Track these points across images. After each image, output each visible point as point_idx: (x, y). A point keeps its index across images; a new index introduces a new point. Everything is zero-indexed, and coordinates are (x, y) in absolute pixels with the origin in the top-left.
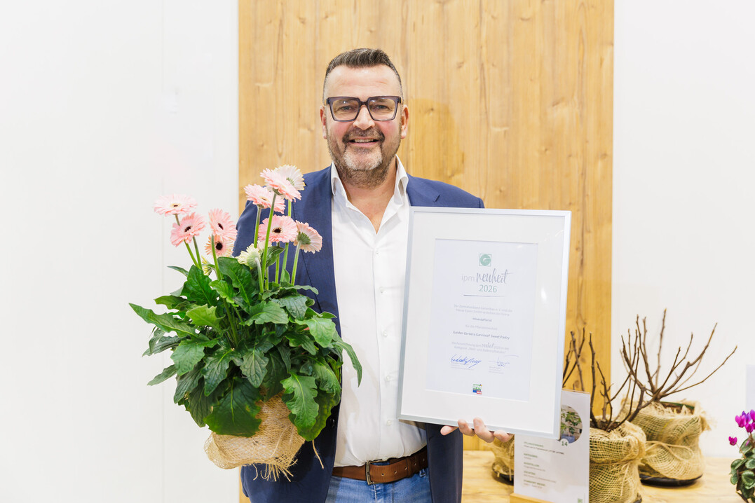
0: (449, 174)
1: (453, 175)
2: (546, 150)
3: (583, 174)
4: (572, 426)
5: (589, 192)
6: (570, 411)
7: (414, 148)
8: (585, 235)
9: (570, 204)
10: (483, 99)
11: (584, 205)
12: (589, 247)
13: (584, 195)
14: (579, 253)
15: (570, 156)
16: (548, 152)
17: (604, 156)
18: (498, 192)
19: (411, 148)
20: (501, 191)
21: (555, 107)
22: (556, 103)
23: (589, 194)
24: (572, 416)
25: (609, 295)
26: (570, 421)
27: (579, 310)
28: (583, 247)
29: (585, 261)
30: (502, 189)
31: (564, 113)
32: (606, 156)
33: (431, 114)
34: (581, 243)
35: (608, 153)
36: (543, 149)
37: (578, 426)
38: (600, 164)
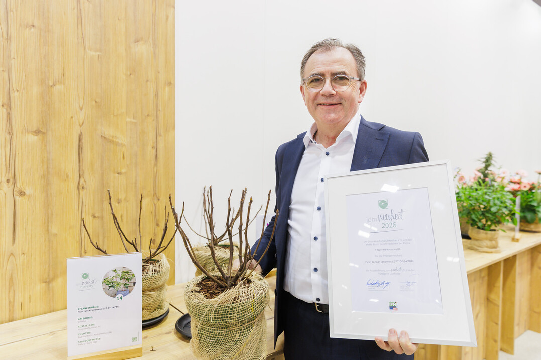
0: (51, 84)
1: (54, 85)
2: (130, 74)
3: (156, 95)
4: (127, 282)
5: (160, 108)
6: (124, 270)
7: (15, 57)
8: (158, 138)
9: (148, 115)
10: (80, 26)
11: (157, 117)
12: (161, 146)
13: (157, 110)
14: (154, 151)
15: (147, 81)
16: (131, 76)
17: (170, 83)
18: (94, 103)
19: (12, 57)
20: (96, 102)
21: (136, 43)
22: (137, 41)
23: (161, 110)
24: (126, 274)
25: (173, 179)
26: (124, 278)
27: (154, 190)
28: (157, 146)
29: (158, 156)
30: (97, 100)
31: (142, 49)
32: (170, 84)
33: (32, 29)
34: (155, 143)
35: (172, 82)
36: (129, 73)
37: (132, 281)
38: (167, 89)
